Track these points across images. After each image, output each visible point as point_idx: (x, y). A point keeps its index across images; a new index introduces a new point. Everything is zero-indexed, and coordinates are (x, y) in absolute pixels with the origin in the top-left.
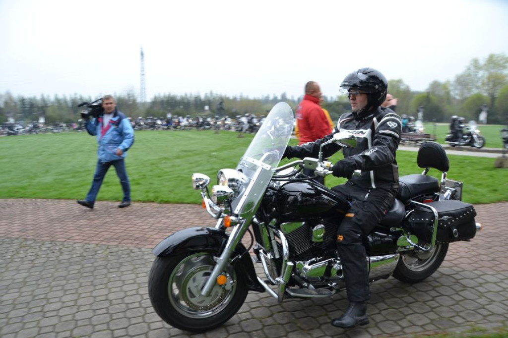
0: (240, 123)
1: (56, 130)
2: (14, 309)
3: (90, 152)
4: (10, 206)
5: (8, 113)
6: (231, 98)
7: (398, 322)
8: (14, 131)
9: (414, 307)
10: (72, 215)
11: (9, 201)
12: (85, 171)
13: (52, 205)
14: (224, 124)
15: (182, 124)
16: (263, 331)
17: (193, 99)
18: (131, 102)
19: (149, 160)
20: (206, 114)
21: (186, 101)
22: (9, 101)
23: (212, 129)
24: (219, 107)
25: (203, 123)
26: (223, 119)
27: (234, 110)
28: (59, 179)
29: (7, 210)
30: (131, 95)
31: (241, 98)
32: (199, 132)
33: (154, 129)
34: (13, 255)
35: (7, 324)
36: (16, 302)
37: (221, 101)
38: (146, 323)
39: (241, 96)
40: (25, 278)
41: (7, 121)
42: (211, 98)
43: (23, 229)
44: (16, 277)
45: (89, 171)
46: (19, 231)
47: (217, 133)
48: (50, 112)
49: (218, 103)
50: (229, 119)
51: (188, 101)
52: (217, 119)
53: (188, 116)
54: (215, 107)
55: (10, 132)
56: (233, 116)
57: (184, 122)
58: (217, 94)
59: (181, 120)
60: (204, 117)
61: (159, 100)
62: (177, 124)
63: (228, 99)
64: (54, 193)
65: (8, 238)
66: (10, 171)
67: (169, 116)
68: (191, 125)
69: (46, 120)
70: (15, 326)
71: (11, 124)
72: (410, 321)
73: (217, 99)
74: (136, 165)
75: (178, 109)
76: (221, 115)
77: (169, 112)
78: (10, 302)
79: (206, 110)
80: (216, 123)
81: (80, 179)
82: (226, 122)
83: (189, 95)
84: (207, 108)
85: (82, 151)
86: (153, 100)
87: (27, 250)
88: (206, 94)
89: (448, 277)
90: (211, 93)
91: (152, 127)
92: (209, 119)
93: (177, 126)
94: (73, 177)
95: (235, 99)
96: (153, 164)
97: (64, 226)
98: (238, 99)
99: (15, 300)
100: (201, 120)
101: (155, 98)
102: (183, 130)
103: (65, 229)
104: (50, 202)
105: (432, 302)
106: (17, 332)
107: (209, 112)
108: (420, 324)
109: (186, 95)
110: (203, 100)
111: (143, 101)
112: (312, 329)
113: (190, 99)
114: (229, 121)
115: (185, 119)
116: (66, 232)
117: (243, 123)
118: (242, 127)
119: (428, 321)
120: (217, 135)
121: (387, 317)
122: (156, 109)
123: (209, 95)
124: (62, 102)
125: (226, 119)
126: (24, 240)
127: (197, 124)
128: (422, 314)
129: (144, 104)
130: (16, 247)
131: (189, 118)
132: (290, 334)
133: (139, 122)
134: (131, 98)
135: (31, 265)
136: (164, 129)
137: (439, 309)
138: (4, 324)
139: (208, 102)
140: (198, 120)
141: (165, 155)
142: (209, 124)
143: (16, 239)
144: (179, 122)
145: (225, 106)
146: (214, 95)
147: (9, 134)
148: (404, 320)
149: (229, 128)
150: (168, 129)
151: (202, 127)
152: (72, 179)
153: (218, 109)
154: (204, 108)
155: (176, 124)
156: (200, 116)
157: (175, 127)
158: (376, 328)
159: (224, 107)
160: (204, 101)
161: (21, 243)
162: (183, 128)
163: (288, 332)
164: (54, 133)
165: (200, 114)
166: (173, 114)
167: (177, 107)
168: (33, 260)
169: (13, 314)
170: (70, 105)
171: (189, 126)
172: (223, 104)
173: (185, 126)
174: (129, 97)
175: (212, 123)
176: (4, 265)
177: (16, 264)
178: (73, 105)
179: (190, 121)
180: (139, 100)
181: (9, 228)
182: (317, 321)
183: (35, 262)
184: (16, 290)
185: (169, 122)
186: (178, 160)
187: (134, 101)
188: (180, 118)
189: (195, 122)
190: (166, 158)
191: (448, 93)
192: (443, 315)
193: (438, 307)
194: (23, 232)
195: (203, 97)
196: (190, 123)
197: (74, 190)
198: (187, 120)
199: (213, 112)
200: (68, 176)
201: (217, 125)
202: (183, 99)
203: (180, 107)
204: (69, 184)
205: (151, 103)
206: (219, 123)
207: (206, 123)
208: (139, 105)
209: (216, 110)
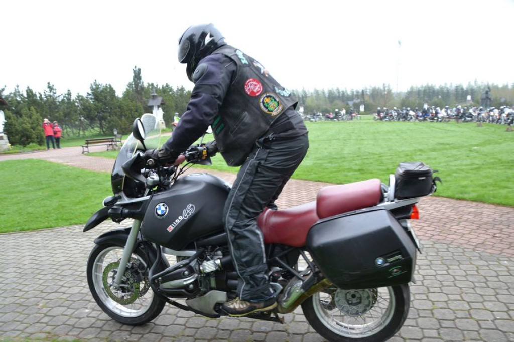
1: (314, 118)
3: (345, 140)
6: (500, 86)
12: (341, 158)
13: (313, 186)
14: (490, 116)
15: (439, 116)
17: (453, 88)
18: (386, 93)
19: (403, 151)
20: (468, 104)
21: (445, 90)
23: (474, 121)
24: (484, 96)
25: (464, 114)
27: (504, 101)
28: (319, 164)
30: (386, 85)
32: (459, 125)
33: (406, 119)
37: (487, 89)
42: (475, 87)
45: (344, 158)
46: (286, 206)
47: (479, 126)
48: (309, 102)
49: (484, 92)
50: (495, 110)
51: (448, 90)
52: (481, 110)
53: (447, 107)
54: (479, 97)
57: (442, 113)
58: (483, 83)
59: (439, 111)
60: (466, 108)
61: (415, 89)
62: (435, 115)
63: (496, 88)
64: (314, 176)
67: (426, 107)
69: (304, 110)
73: (482, 88)
74: (390, 156)
75: (435, 99)
76: (486, 106)
77: (427, 102)
79: (469, 101)
80: (479, 114)
81: (337, 165)
83: (448, 86)
84: (469, 98)
85: (338, 139)
86: (409, 90)
88: (469, 83)
91: (404, 117)
92: (471, 111)
93: (435, 117)
94: (330, 162)
95: (505, 88)
96: (407, 156)
98: (510, 87)
100: (462, 112)
101: (412, 88)
102: (441, 121)
104: (311, 183)
107: (472, 103)
110: (465, 89)
111: (399, 92)
113: (450, 88)
114: (495, 113)
115: (444, 110)
120: (480, 128)
122: (411, 99)
123: (473, 84)
124: (320, 92)
127: (457, 115)
129: (399, 94)
131: (448, 109)
134: (386, 88)
136: (420, 121)
139: (472, 92)
140: (459, 111)
141: (420, 148)
142: (471, 116)
144: (437, 113)
145: (492, 95)
146: (479, 83)
150: (425, 120)
151: (463, 119)
152: (330, 165)
153: (482, 99)
154: (466, 98)
155: (432, 116)
157: (432, 119)
159: (490, 97)
160: (467, 91)
164: (312, 121)
166: (430, 105)
167: (435, 97)
170: (327, 95)
171: (448, 118)
172: (489, 93)
173: (443, 118)
174: (384, 88)
175: (475, 115)
178: (329, 96)
179: (449, 112)
180: (394, 91)
185: (425, 113)
186: (434, 153)
187: (389, 91)
188: (438, 108)
189: (456, 113)
190: (421, 150)
195: (465, 87)
196: (448, 115)
197: (332, 175)
198: (446, 112)
199: (477, 102)
200: (326, 162)
201: (480, 116)
202: (442, 88)
203: (438, 97)
204: (327, 169)
205: (407, 93)
206: (483, 115)
207: (467, 115)
208: (394, 96)
209: (481, 100)
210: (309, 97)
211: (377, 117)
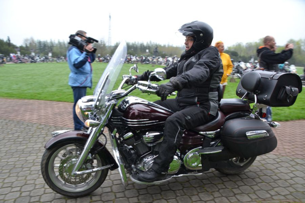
0: (167, 61)
1: (59, 60)
2: (33, 165)
4: (32, 104)
5: (32, 49)
6: (162, 45)
7: (269, 192)
8: (34, 60)
9: (279, 183)
10: (67, 111)
11: (31, 101)
13: (56, 105)
14: (158, 61)
15: (133, 60)
16: (183, 191)
17: (139, 45)
18: (102, 46)
20: (147, 54)
21: (135, 46)
22: (32, 43)
23: (150, 64)
24: (155, 50)
25: (145, 60)
26: (157, 58)
27: (164, 53)
28: (60, 90)
29: (30, 106)
30: (102, 41)
31: (168, 46)
32: (142, 65)
34: (33, 133)
35: (30, 174)
36: (35, 162)
37: (156, 47)
38: (111, 180)
39: (168, 45)
40: (40, 148)
41: (31, 54)
42: (150, 45)
43: (39, 118)
44: (34, 147)
46: (36, 119)
47: (153, 66)
48: (55, 50)
49: (155, 48)
50: (161, 58)
51: (137, 46)
52: (154, 58)
53: (136, 55)
54: (152, 51)
55: (32, 60)
56: (163, 56)
58: (154, 43)
59: (132, 57)
60: (146, 56)
62: (130, 60)
63: (160, 46)
64: (56, 98)
65: (30, 123)
66: (32, 83)
68: (137, 61)
69: (52, 54)
70: (34, 176)
71: (33, 56)
72: (276, 192)
73: (154, 45)
76: (156, 56)
78: (31, 161)
79: (147, 52)
80: (153, 60)
82: (159, 60)
83: (137, 43)
84: (147, 51)
86: (116, 45)
87: (41, 131)
88: (147, 42)
89: (302, 165)
90: (150, 42)
92: (148, 58)
95: (165, 46)
97: (62, 118)
98: (167, 46)
99: (34, 160)
100: (144, 58)
102: (133, 63)
103: (63, 120)
104: (54, 103)
105: (291, 180)
106: (35, 180)
107: (149, 53)
108: (283, 194)
109: (135, 42)
110: (145, 46)
111: (110, 45)
112: (214, 192)
113: (137, 45)
114: (161, 59)
115: (134, 57)
116: (64, 121)
117: (169, 61)
118: (169, 64)
119: (289, 193)
121: (261, 188)
123: (149, 43)
124: (62, 44)
125: (159, 58)
126: (39, 124)
127: (141, 60)
128: (284, 188)
129: (110, 47)
130: (35, 129)
131: (136, 56)
132: (200, 194)
133: (107, 58)
134: (103, 43)
135: (43, 140)
137: (295, 186)
138: (28, 174)
139: (149, 47)
140: (142, 58)
142: (148, 61)
143: (35, 124)
144: (131, 59)
145: (159, 50)
146: (152, 43)
147: (32, 62)
148: (273, 191)
149: (161, 64)
151: (145, 62)
154: (145, 51)
155: (128, 60)
156: (143, 55)
157: (128, 62)
158: (254, 194)
159: (158, 51)
161: (38, 126)
162: (133, 62)
163: (199, 193)
164: (57, 62)
165: (143, 54)
166: (127, 54)
168: (44, 137)
169: (32, 169)
172: (158, 49)
173: (134, 61)
174: (101, 43)
175: (150, 60)
176: (28, 139)
177: (35, 139)
179: (137, 58)
180: (107, 45)
181: (31, 117)
182: (217, 187)
183: (46, 138)
184: (35, 154)
187: (104, 45)
188: (132, 56)
189: (141, 59)
191: (300, 48)
192: (298, 190)
193: (295, 184)
194: (39, 120)
195: (145, 44)
196: (137, 60)
197: (68, 97)
198: (136, 58)
199: (151, 53)
200: (65, 88)
201: (153, 61)
202: (133, 45)
203: (131, 50)
204: (65, 93)
205: (114, 46)
206: (154, 60)
207: (147, 60)
208: (107, 48)
209: (153, 53)
210: (55, 46)
211: (98, 60)
